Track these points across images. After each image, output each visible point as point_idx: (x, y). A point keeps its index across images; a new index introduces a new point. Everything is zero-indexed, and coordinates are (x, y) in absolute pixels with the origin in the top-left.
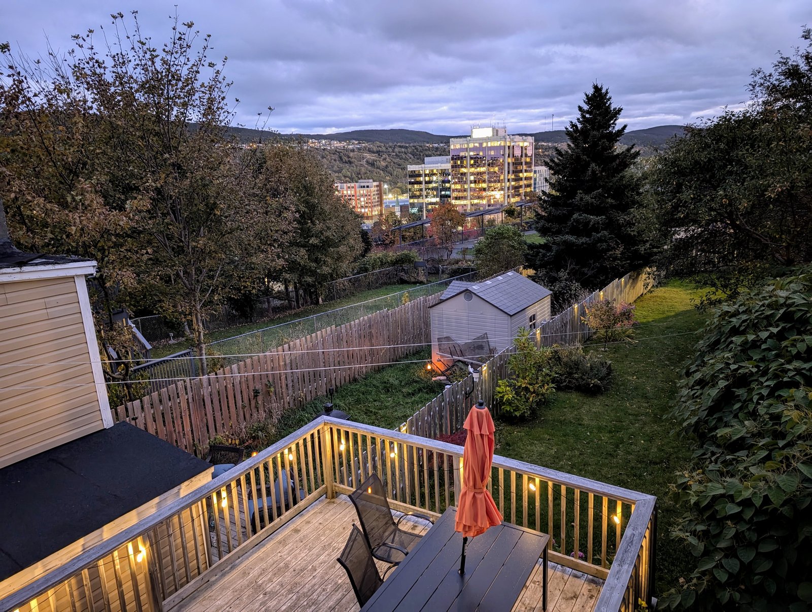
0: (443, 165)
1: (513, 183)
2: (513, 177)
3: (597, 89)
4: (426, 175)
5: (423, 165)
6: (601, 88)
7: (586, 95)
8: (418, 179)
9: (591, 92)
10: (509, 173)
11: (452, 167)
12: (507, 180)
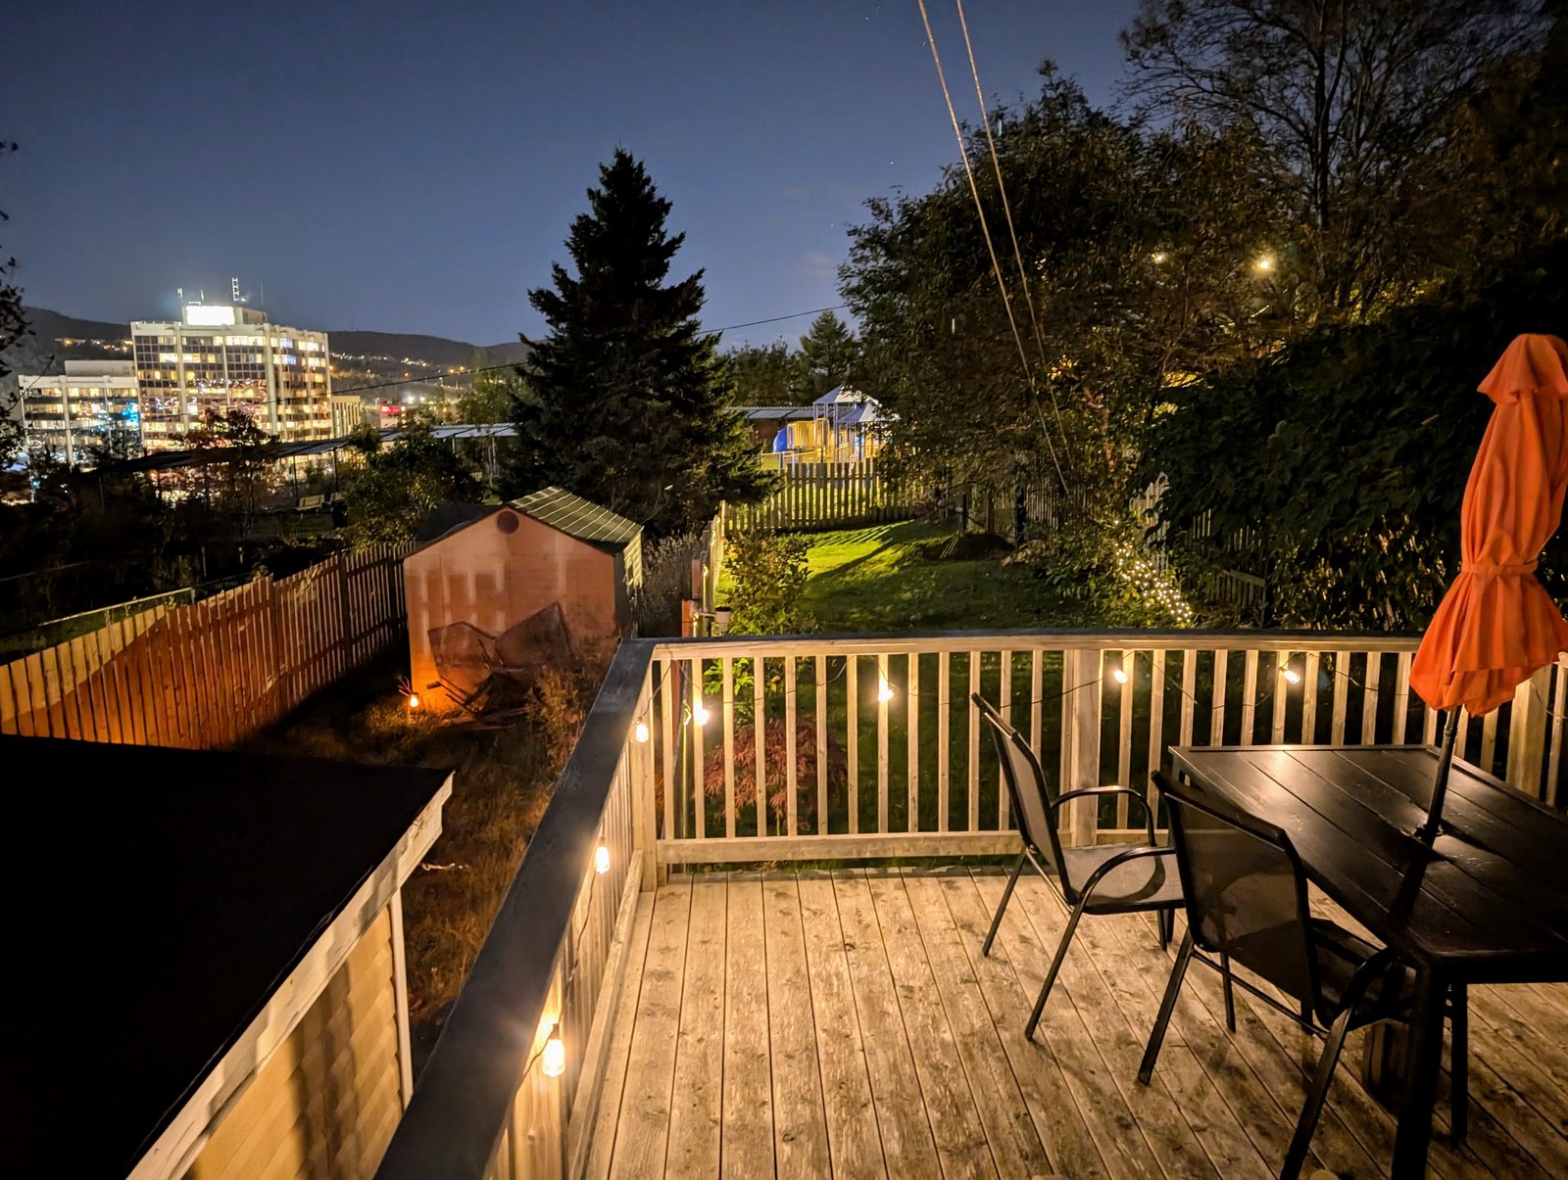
0: (115, 379)
1: (291, 425)
2: (289, 411)
3: (624, 160)
4: (71, 400)
5: (62, 378)
6: (631, 158)
7: (602, 168)
8: (49, 408)
9: (611, 162)
10: (278, 401)
11: (142, 384)
12: (275, 418)
